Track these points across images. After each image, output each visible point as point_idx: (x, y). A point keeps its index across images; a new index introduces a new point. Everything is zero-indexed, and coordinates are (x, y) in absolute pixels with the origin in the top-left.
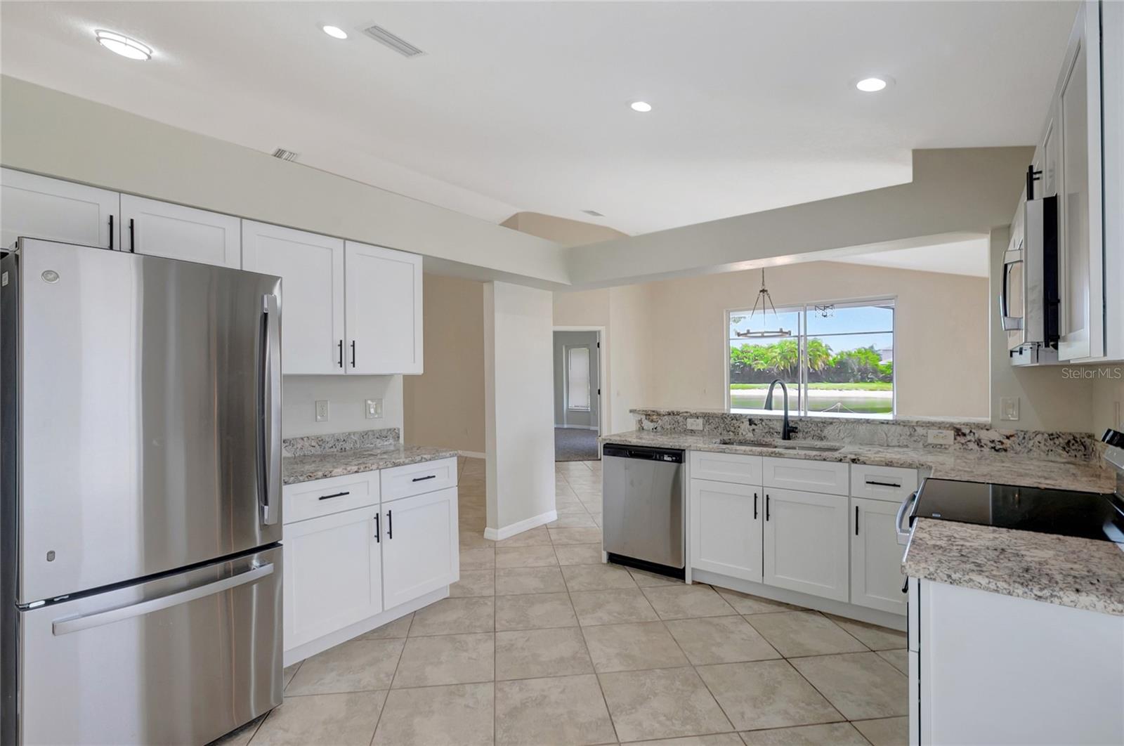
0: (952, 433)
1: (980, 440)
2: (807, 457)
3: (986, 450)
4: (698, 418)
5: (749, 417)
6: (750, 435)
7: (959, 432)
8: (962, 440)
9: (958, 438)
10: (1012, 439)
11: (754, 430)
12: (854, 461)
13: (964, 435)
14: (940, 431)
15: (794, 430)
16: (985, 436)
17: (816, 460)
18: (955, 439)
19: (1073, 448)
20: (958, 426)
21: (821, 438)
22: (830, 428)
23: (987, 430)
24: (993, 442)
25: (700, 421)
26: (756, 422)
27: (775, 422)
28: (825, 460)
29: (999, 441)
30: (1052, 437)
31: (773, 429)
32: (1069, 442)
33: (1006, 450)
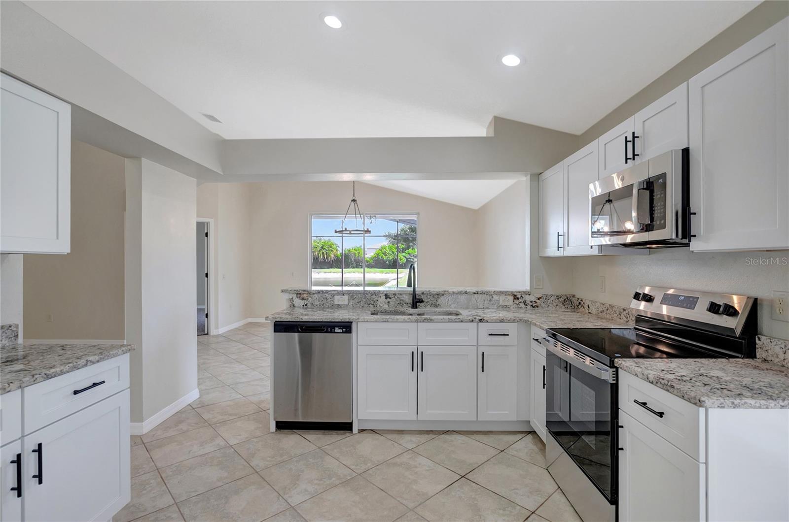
0: (512, 297)
1: (525, 301)
2: (451, 321)
3: (528, 307)
4: (344, 295)
5: (385, 293)
6: (386, 306)
7: (516, 298)
8: (516, 301)
9: (515, 301)
10: (540, 299)
11: (389, 302)
12: (481, 321)
13: (518, 299)
14: (506, 297)
15: (421, 301)
16: (528, 298)
17: (456, 322)
18: (514, 302)
19: (567, 303)
20: (515, 294)
21: (436, 306)
22: (442, 298)
23: (529, 295)
24: (531, 302)
25: (346, 297)
26: (391, 297)
27: (404, 296)
28: (462, 321)
29: (535, 301)
30: (558, 297)
31: (403, 301)
32: (565, 300)
33: (537, 307)
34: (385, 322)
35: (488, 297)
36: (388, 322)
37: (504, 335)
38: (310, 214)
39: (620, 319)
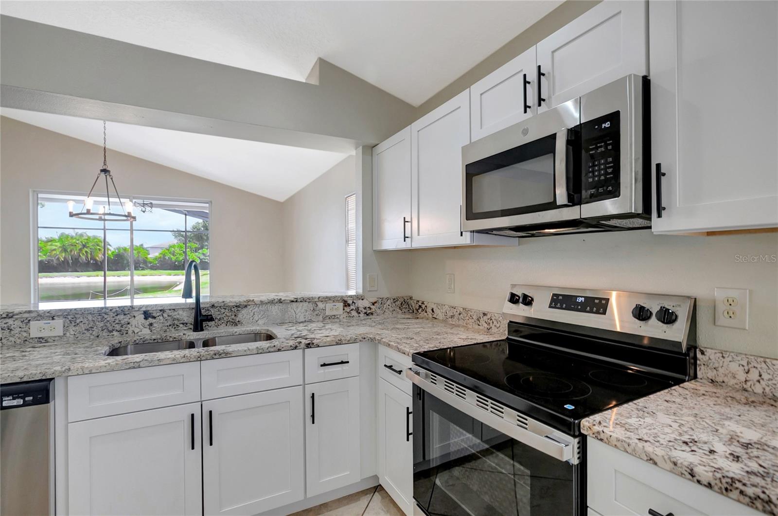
0: (342, 304)
1: (358, 308)
2: (260, 351)
3: (362, 315)
4: (53, 319)
5: (144, 309)
6: (146, 331)
7: (346, 304)
8: (347, 309)
9: (345, 308)
10: (375, 305)
11: (151, 324)
12: (308, 346)
13: (349, 305)
14: (334, 304)
15: (210, 318)
16: (361, 304)
17: (270, 352)
18: (344, 310)
19: (404, 307)
20: (346, 299)
21: (235, 324)
22: (244, 311)
23: (363, 299)
24: (365, 308)
25: (59, 323)
26: (154, 315)
27: (181, 312)
28: (279, 350)
29: (369, 308)
30: (395, 300)
31: (178, 320)
32: (402, 303)
33: (372, 314)
34: (134, 368)
35: (311, 306)
36: (139, 367)
37: (342, 363)
38: (34, 191)
39: (479, 325)
